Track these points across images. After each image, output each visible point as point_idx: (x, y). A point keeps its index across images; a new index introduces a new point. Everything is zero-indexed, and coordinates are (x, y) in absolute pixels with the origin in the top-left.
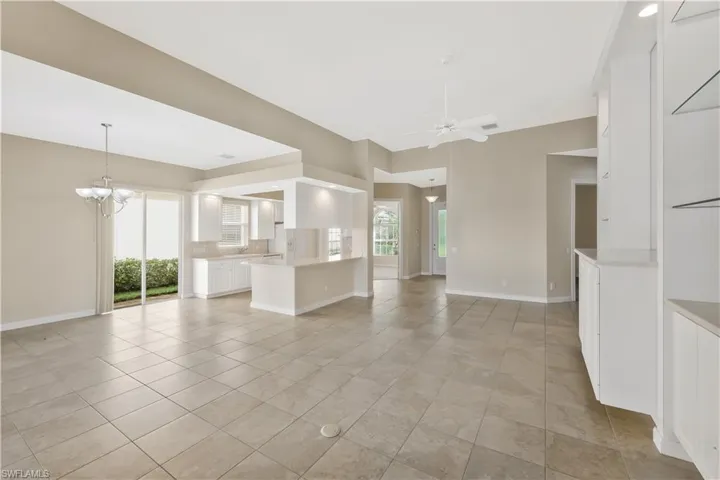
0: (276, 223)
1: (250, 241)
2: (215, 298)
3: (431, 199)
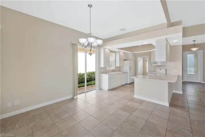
0: (124, 60)
1: (116, 67)
2: (110, 90)
3: (194, 49)
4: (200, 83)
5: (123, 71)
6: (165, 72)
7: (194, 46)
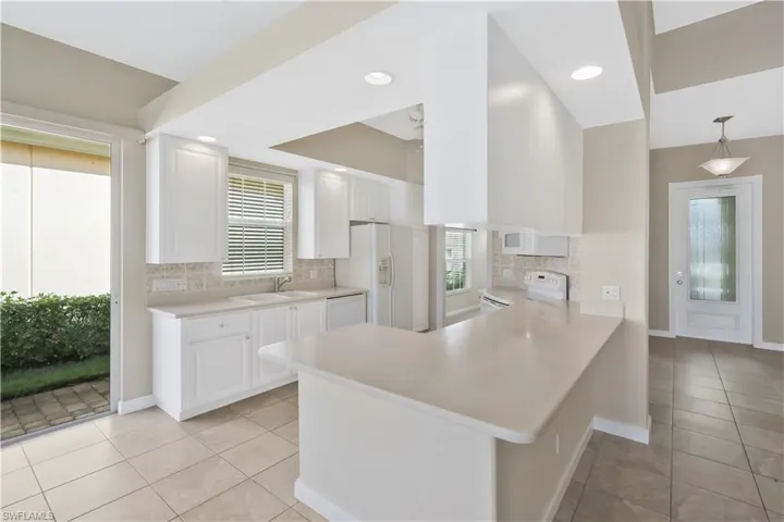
0: (352, 222)
1: (299, 262)
3: (722, 166)
4: (747, 351)
5: (347, 287)
6: (561, 296)
7: (723, 148)
